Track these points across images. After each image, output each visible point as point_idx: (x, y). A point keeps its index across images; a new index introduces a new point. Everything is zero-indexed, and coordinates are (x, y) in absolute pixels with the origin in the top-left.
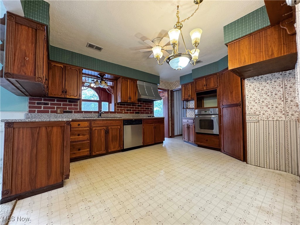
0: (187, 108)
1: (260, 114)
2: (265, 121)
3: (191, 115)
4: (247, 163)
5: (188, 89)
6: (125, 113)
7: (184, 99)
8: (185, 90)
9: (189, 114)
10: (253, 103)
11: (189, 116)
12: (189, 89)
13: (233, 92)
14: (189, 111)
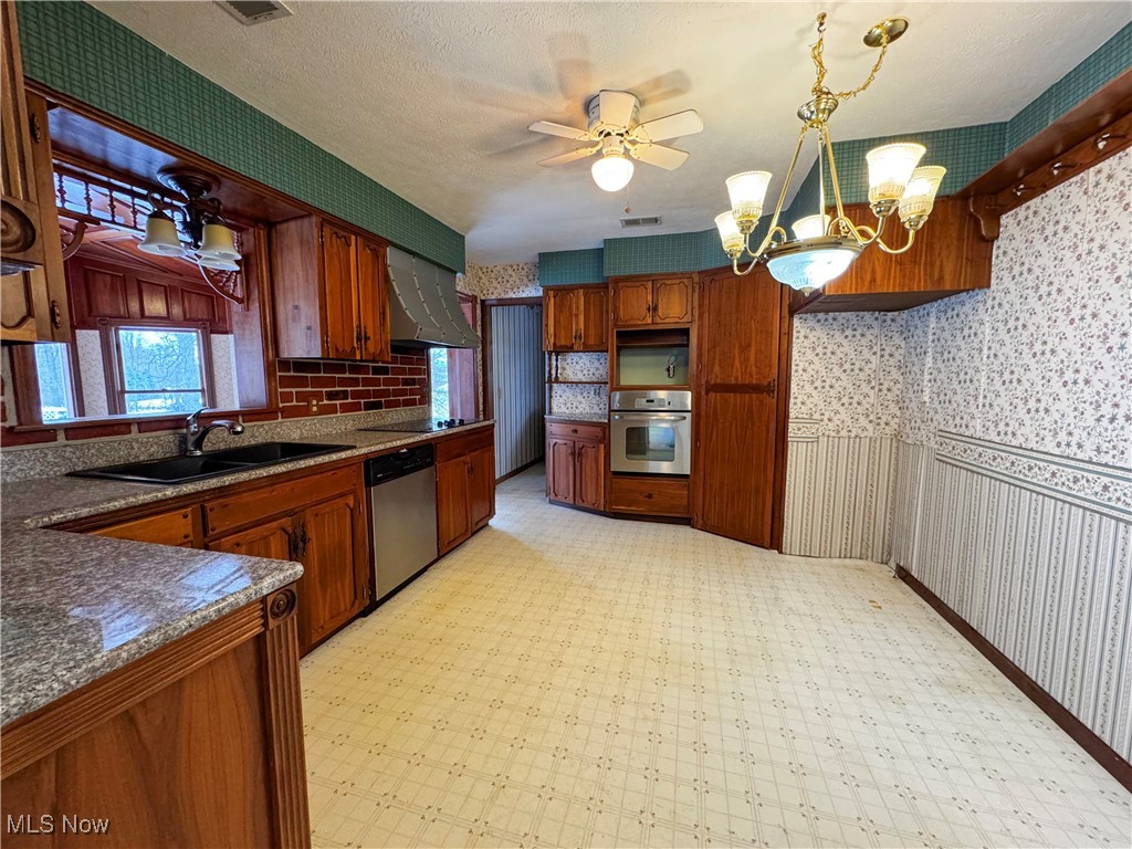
0: (557, 381)
1: (822, 420)
2: (831, 439)
3: (569, 405)
4: (781, 552)
5: (570, 308)
6: (324, 410)
7: (554, 344)
8: (561, 311)
9: (561, 400)
10: (809, 388)
11: (564, 409)
12: (578, 308)
13: (749, 345)
14: (564, 391)
